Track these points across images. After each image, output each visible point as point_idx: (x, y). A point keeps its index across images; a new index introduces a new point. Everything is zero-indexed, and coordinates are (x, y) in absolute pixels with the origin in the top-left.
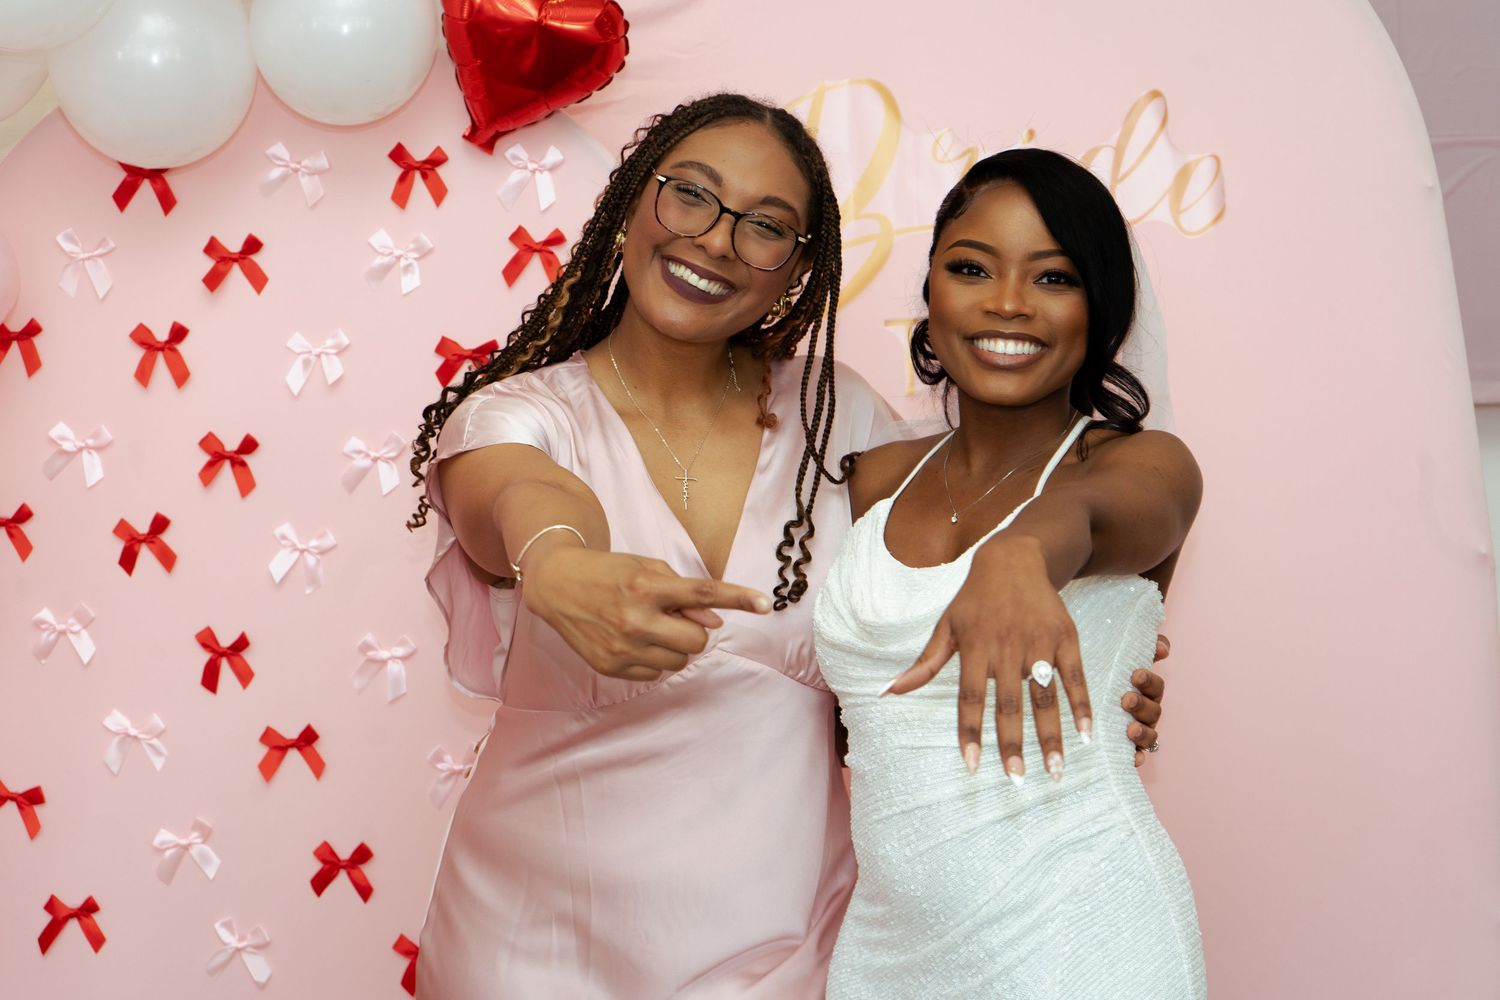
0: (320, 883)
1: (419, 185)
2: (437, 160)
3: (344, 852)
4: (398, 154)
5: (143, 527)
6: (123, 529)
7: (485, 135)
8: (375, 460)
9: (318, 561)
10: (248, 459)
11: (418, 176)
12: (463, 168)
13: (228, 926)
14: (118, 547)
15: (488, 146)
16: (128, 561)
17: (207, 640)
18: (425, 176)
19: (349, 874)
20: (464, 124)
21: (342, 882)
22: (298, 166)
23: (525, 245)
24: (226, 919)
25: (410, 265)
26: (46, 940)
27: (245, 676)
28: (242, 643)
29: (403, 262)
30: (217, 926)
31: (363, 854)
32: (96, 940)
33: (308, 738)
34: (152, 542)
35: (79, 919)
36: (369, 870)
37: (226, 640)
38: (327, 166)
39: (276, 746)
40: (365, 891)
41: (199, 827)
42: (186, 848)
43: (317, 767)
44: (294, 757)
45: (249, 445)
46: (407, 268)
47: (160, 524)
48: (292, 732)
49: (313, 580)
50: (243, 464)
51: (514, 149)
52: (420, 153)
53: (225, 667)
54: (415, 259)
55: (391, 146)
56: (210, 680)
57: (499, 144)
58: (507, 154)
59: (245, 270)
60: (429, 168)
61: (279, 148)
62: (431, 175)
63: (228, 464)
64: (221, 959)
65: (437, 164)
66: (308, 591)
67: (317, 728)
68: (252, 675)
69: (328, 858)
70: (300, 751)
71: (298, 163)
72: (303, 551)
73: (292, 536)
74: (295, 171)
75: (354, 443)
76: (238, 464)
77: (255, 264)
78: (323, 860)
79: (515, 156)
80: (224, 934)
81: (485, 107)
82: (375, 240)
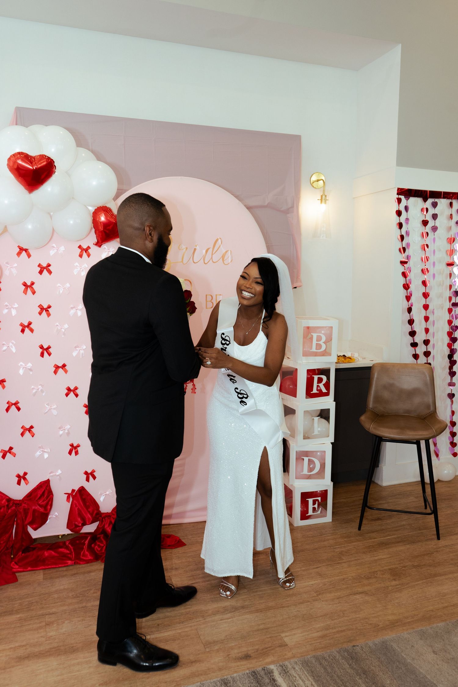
0: (67, 395)
1: (85, 254)
2: (89, 248)
3: (72, 388)
4: (80, 247)
5: (26, 324)
6: (22, 325)
7: (99, 244)
9: (65, 330)
10: (48, 309)
11: (84, 251)
12: (94, 250)
13: (48, 404)
14: (20, 328)
15: (100, 246)
16: (23, 331)
17: (41, 347)
18: (86, 252)
19: (73, 392)
20: (96, 241)
21: (72, 394)
26: (7, 410)
27: (49, 354)
28: (49, 347)
29: (82, 270)
30: (45, 405)
31: (76, 388)
32: (19, 409)
33: (64, 366)
34: (28, 327)
35: (15, 405)
36: (77, 391)
37: (45, 347)
38: (65, 249)
39: (57, 367)
40: (77, 395)
41: (40, 385)
42: (38, 389)
43: (66, 371)
44: (60, 369)
45: (49, 307)
46: (82, 271)
47: (30, 323)
48: (60, 365)
49: (64, 334)
50: (48, 311)
51: (105, 246)
52: (85, 247)
53: (45, 352)
54: (84, 269)
55: (78, 245)
56: (42, 355)
57: (102, 246)
58: (103, 248)
59: (47, 270)
60: (87, 250)
61: (54, 245)
62: (87, 252)
63: (44, 311)
64: (47, 411)
65: (88, 249)
66: (63, 336)
67: (66, 364)
68: (51, 354)
69: (69, 389)
70: (62, 368)
71: (58, 248)
72: (61, 328)
73: (59, 325)
74: (58, 250)
75: (72, 306)
76: (47, 310)
77: (49, 269)
78: (67, 390)
79: (105, 248)
80: (47, 406)
81: (101, 238)
82: (75, 265)
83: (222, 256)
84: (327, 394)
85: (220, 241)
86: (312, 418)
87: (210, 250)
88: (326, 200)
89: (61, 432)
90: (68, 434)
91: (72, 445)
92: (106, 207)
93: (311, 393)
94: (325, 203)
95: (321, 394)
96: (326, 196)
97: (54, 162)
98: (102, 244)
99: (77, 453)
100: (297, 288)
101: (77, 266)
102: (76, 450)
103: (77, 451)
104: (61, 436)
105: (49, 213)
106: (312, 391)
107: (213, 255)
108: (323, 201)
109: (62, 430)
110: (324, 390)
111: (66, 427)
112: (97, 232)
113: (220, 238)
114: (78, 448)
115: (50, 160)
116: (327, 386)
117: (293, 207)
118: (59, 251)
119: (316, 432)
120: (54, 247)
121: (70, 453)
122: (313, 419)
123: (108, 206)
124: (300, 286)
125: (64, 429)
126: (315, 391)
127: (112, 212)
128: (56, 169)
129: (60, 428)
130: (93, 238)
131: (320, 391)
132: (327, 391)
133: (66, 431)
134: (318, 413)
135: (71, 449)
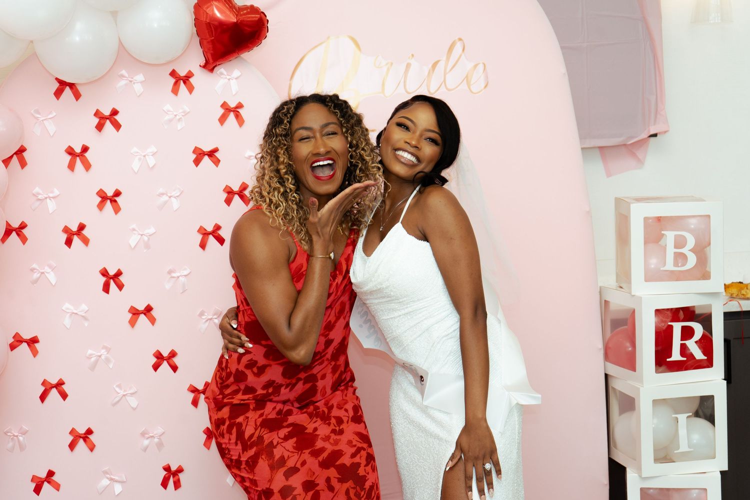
0: (156, 367)
1: (183, 87)
2: (189, 75)
3: (165, 354)
4: (173, 74)
5: (74, 228)
6: (66, 230)
7: (210, 66)
8: (170, 197)
9: (149, 239)
10: (117, 199)
11: (182, 82)
12: (200, 78)
13: (119, 386)
14: (64, 237)
15: (212, 70)
16: (69, 242)
17: (104, 273)
18: (185, 83)
19: (168, 362)
20: (202, 61)
21: (165, 365)
22: (132, 80)
23: (227, 109)
24: (118, 383)
25: (181, 118)
26: (43, 398)
27: (120, 287)
28: (119, 273)
29: (178, 117)
30: (115, 387)
31: (173, 354)
32: (64, 396)
33: (148, 310)
34: (79, 235)
35: (56, 388)
36: (176, 360)
37: (112, 272)
38: (144, 80)
39: (135, 313)
40: (175, 368)
41: (105, 348)
42: (100, 356)
43: (153, 321)
44: (142, 316)
45: (118, 194)
46: (179, 120)
47: (82, 227)
48: (141, 307)
49: (147, 246)
50: (115, 201)
51: (221, 70)
52: (182, 73)
53: (112, 282)
54: (183, 116)
55: (170, 71)
56: (106, 289)
57: (216, 69)
58: (218, 72)
59: (112, 123)
60: (186, 79)
61: (124, 72)
62: (187, 81)
63: (109, 201)
64: (117, 399)
65: (189, 77)
66: (145, 251)
67: (152, 305)
68: (123, 285)
69: (159, 356)
70: (145, 314)
71: (132, 78)
72: (142, 235)
73: (137, 229)
74: (131, 81)
75: (161, 190)
76: (113, 201)
77: (116, 120)
78: (157, 357)
79: (222, 74)
80: (117, 389)
81: (212, 55)
82: (165, 108)
83: (467, 77)
84: (709, 363)
85: (458, 47)
86: (674, 416)
87: (441, 65)
89: (146, 442)
90: (160, 445)
91: (167, 469)
93: (668, 360)
95: (688, 363)
98: (216, 66)
99: (177, 485)
100: (658, 135)
101: (168, 111)
102: (176, 478)
103: (179, 480)
104: (145, 449)
105: (112, 13)
106: (670, 356)
107: (447, 76)
109: (148, 438)
110: (699, 355)
111: (155, 432)
112: (205, 42)
113: (460, 39)
114: (181, 475)
116: (706, 344)
118: (134, 83)
119: (684, 447)
120: (123, 76)
121: (164, 484)
122: (677, 418)
124: (665, 132)
125: (152, 435)
126: (676, 356)
127: (232, 3)
129: (143, 434)
130: (197, 55)
131: (691, 356)
132: (706, 358)
133: (156, 440)
134: (695, 406)
135: (167, 476)
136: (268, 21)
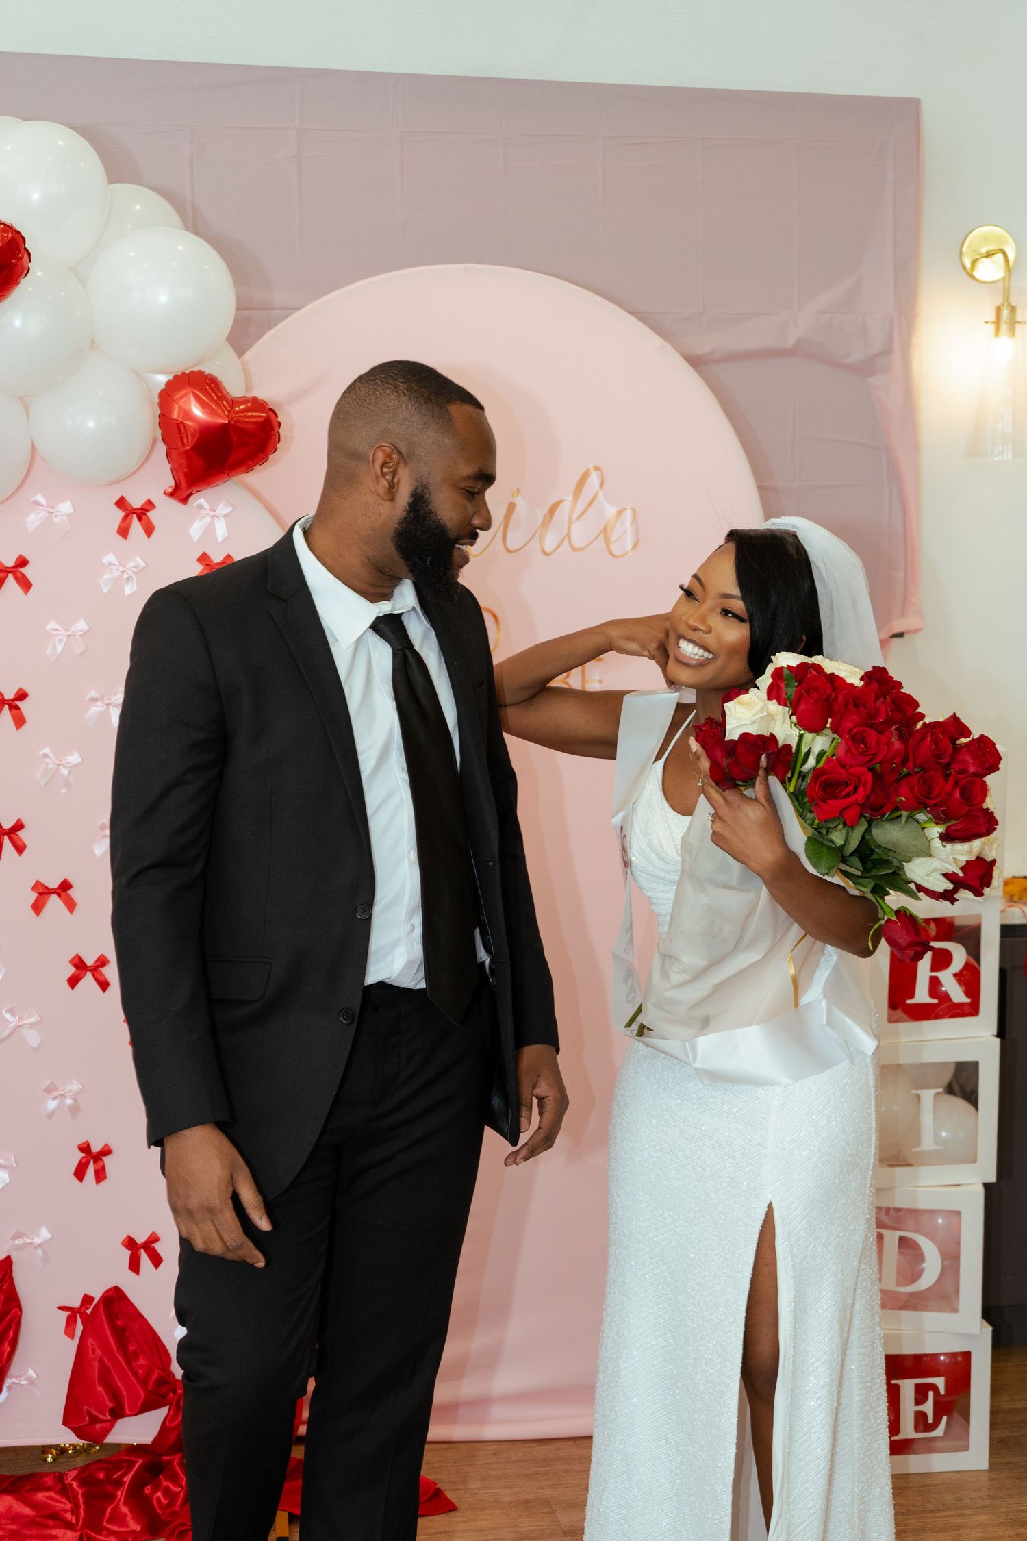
0: (73, 982)
1: (136, 526)
2: (149, 505)
3: (90, 962)
4: (121, 503)
7: (181, 493)
8: (108, 705)
9: (70, 772)
10: (18, 703)
11: (135, 517)
12: (166, 512)
13: (11, 1011)
15: (185, 500)
18: (140, 519)
19: (93, 975)
20: (170, 483)
21: (88, 979)
22: (52, 510)
23: (208, 565)
24: (10, 1007)
25: (130, 577)
27: (20, 848)
28: (18, 826)
29: (126, 576)
30: (4, 1012)
31: (103, 962)
33: (65, 886)
36: (107, 972)
37: (7, 824)
38: (72, 511)
39: (43, 893)
40: (104, 985)
43: (71, 905)
44: (54, 898)
45: (22, 695)
46: (128, 579)
48: (53, 884)
49: (67, 784)
50: (17, 708)
51: (201, 499)
52: (137, 503)
53: (6, 841)
54: (134, 573)
55: (117, 498)
57: (192, 498)
58: (195, 505)
59: (16, 578)
60: (142, 513)
61: (40, 498)
62: (144, 517)
63: (6, 707)
64: (7, 1032)
65: (147, 511)
66: (63, 791)
67: (71, 881)
68: (25, 846)
69: (79, 964)
70: (59, 895)
71: (53, 508)
72: (59, 765)
73: (51, 755)
74: (51, 513)
75: (93, 694)
76: (14, 707)
77: (23, 575)
78: (75, 966)
79: (201, 507)
80: (8, 1016)
81: (186, 475)
82: (105, 560)
83: (605, 530)
84: (972, 1009)
85: (594, 478)
86: (914, 1092)
87: (564, 510)
88: (1013, 323)
89: (52, 1105)
90: (75, 1110)
91: (85, 1148)
92: (201, 373)
93: (909, 1002)
94: (1012, 331)
95: (942, 1008)
96: (1013, 310)
97: (24, 239)
98: (191, 494)
99: (100, 1175)
100: (906, 636)
101: (111, 564)
102: (100, 1164)
103: (103, 1168)
104: (51, 1115)
105: (21, 399)
106: (912, 996)
107: (574, 527)
108: (1004, 327)
109: (54, 1098)
110: (958, 995)
111: (68, 1088)
112: (174, 453)
113: (597, 468)
114: (106, 1159)
115: (10, 234)
116: (970, 978)
117: (887, 351)
118: (56, 516)
119: (927, 1143)
120: (37, 504)
121: (80, 1173)
122: (918, 1097)
123: (208, 369)
124: (917, 631)
125: (61, 1093)
126: (922, 995)
127: (221, 392)
128: (30, 261)
129: (48, 1090)
130: (161, 475)
131: (945, 998)
132: (968, 1000)
133: (69, 1101)
134: (947, 1076)
135: (84, 1161)
136: (279, 424)
